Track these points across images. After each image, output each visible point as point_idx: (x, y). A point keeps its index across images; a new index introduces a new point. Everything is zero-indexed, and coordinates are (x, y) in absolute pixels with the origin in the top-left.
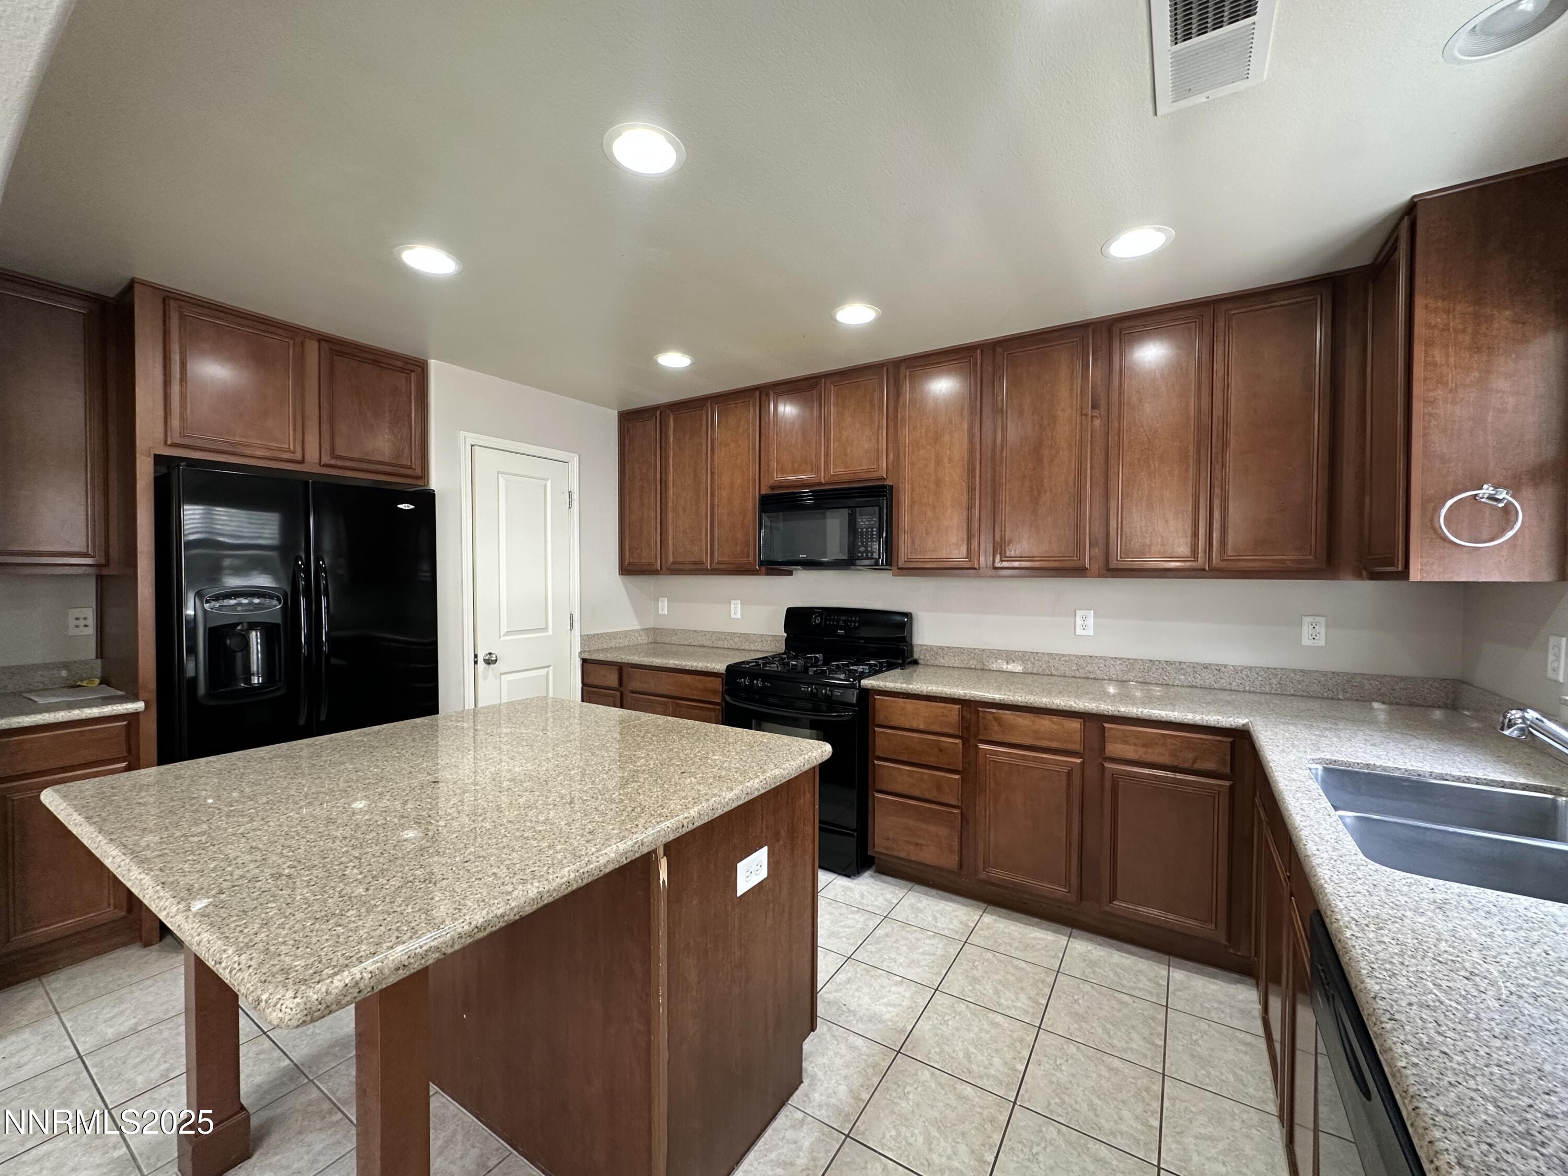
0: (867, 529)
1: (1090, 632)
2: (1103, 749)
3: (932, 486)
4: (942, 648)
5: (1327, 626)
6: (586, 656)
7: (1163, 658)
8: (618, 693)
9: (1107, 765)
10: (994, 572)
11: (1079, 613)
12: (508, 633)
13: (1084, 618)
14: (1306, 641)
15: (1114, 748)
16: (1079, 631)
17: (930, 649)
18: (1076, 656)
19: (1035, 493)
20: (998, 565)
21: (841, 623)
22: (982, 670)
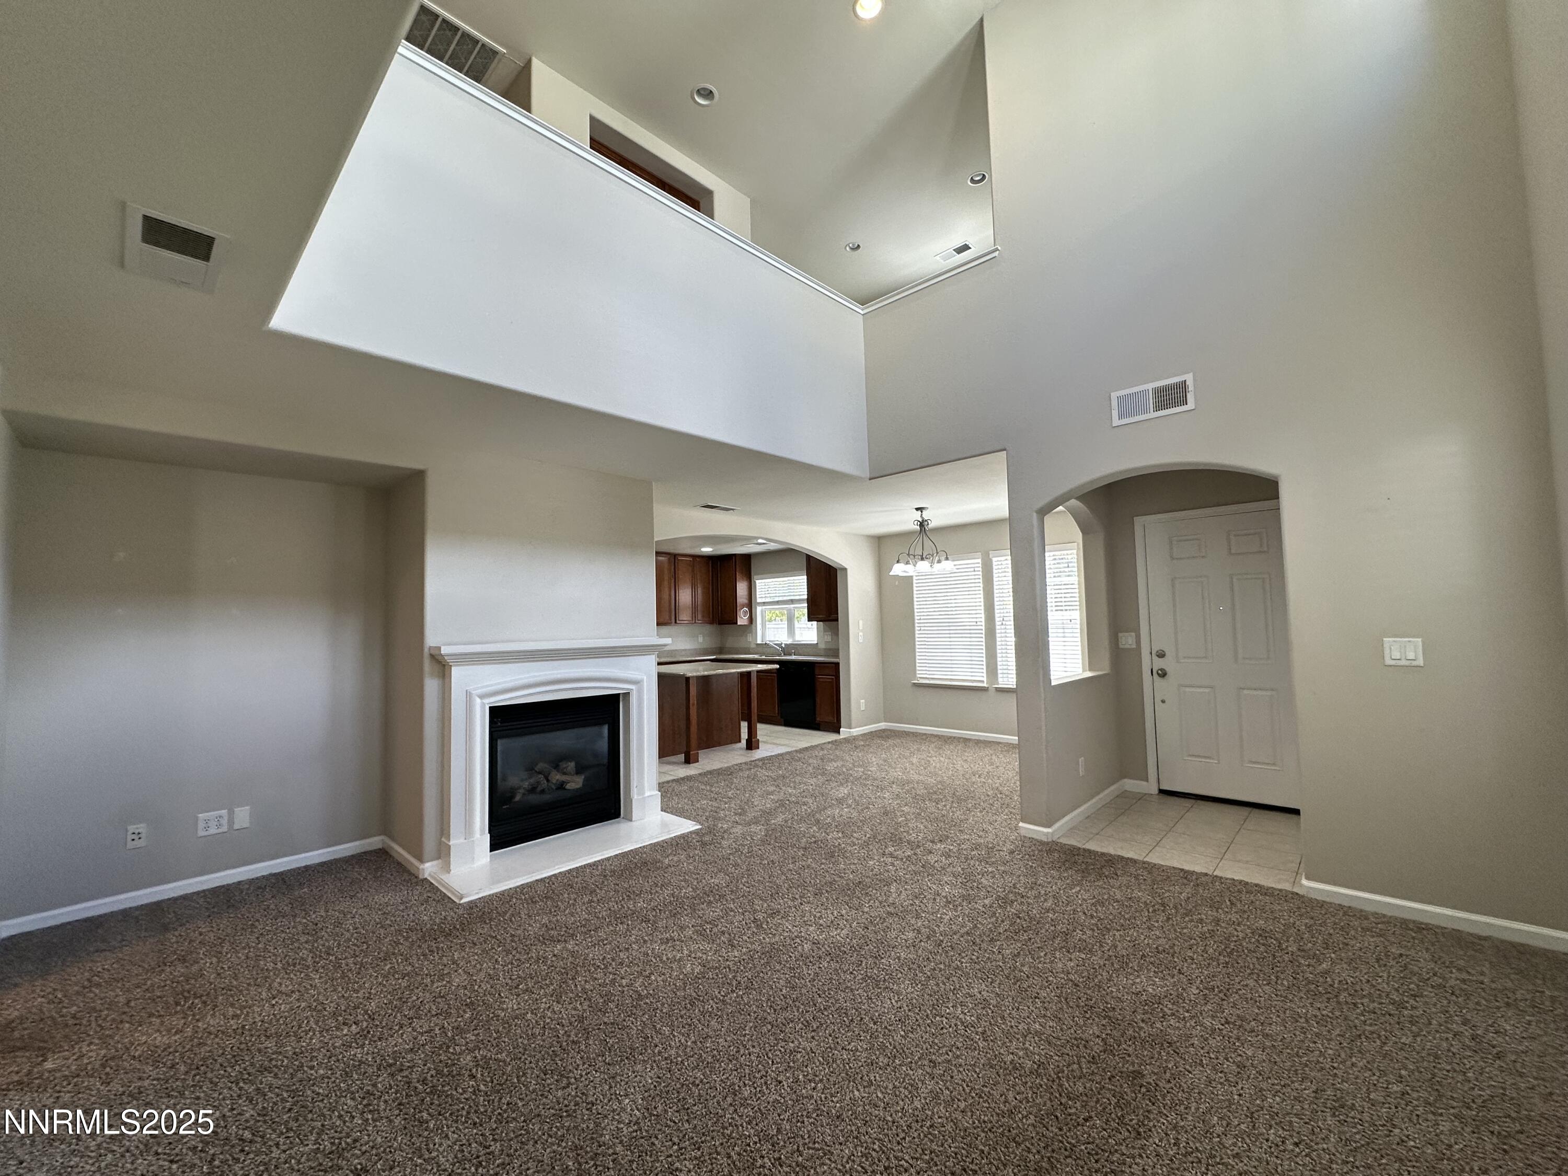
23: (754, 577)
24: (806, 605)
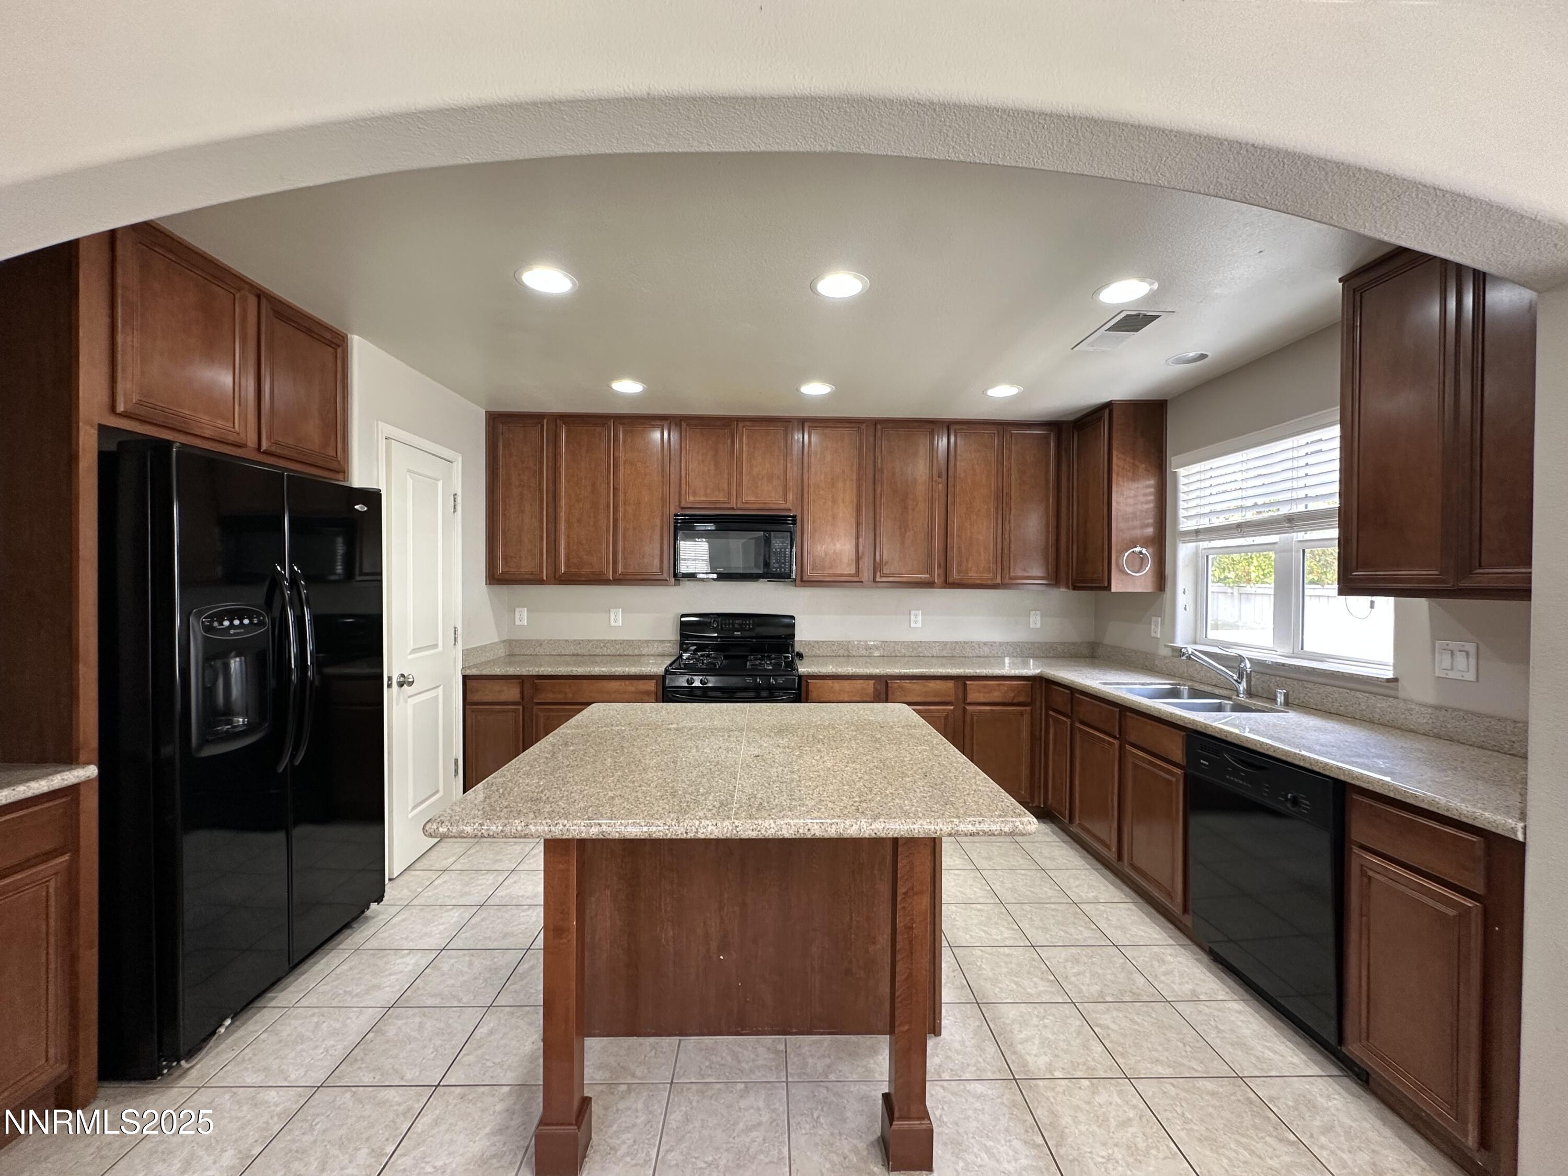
0: (781, 549)
1: (919, 625)
2: (965, 699)
3: (830, 519)
4: (817, 642)
5: (1042, 616)
6: (468, 672)
7: (962, 639)
8: (521, 707)
9: (968, 708)
10: (874, 584)
11: (913, 612)
12: (414, 651)
13: (916, 615)
14: (1032, 626)
15: (973, 696)
16: (913, 625)
17: (808, 643)
18: (912, 642)
19: (903, 530)
20: (878, 579)
21: (736, 626)
22: (848, 656)
23: (1172, 460)
24: (1334, 533)
